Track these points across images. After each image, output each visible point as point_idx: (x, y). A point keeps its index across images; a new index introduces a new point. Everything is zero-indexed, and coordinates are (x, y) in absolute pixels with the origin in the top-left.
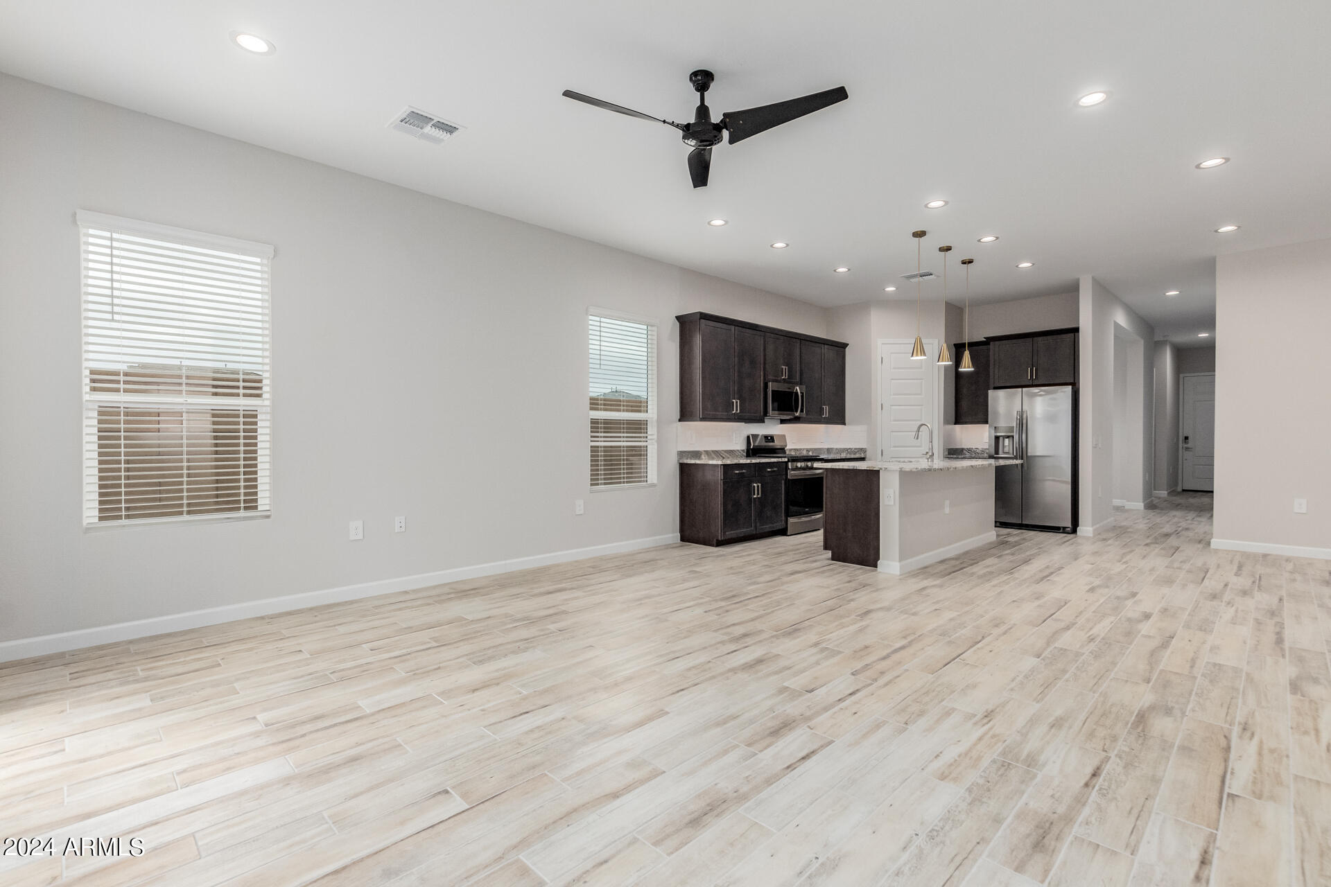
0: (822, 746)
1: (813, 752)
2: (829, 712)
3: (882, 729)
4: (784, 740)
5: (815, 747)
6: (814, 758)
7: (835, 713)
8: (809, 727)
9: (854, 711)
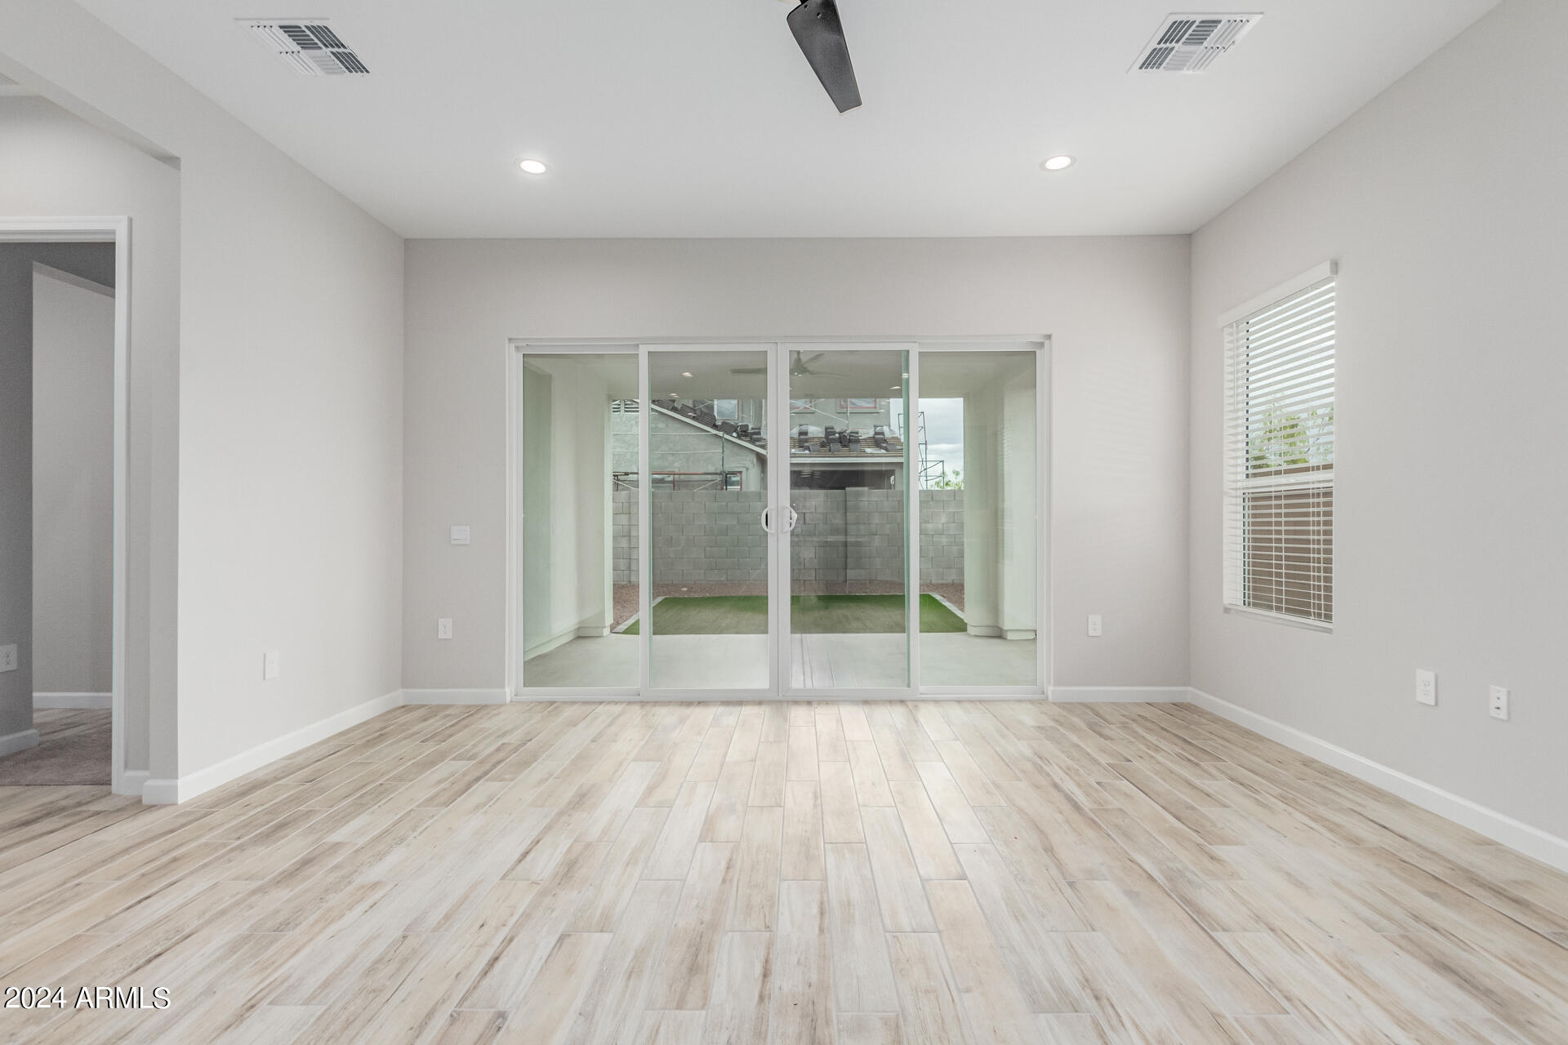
0: (513, 869)
1: (520, 861)
2: (521, 911)
3: (441, 917)
4: (558, 860)
5: (520, 867)
6: (517, 856)
7: (512, 915)
8: (539, 884)
9: (485, 928)
